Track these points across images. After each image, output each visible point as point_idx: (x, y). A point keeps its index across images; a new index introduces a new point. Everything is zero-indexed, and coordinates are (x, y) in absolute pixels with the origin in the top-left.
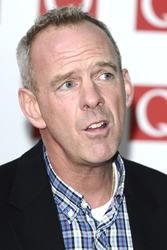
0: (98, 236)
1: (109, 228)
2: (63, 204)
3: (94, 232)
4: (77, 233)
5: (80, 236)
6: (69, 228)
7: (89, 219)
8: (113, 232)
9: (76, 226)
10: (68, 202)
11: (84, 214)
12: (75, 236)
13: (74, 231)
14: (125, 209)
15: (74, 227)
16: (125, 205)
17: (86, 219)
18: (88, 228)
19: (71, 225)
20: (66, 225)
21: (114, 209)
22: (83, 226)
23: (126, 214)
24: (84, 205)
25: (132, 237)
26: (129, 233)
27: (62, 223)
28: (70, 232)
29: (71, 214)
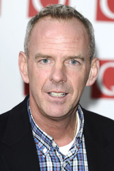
0: (65, 166)
1: (72, 160)
2: (40, 143)
3: (62, 163)
4: (49, 164)
5: (51, 166)
6: (44, 160)
7: (58, 154)
8: (75, 163)
9: (49, 159)
10: (43, 142)
11: (55, 151)
12: (48, 166)
13: (48, 163)
14: (84, 146)
15: (47, 160)
16: (84, 144)
17: (56, 154)
18: (57, 160)
19: (45, 158)
20: (42, 159)
21: (75, 147)
22: (53, 159)
23: (84, 150)
24: (54, 144)
25: (88, 166)
26: (86, 164)
27: (39, 157)
28: (44, 163)
29: (45, 150)
